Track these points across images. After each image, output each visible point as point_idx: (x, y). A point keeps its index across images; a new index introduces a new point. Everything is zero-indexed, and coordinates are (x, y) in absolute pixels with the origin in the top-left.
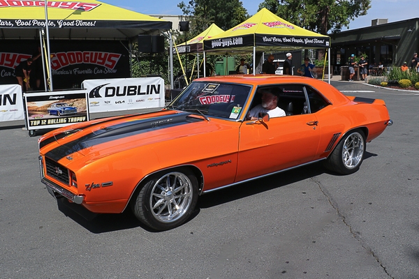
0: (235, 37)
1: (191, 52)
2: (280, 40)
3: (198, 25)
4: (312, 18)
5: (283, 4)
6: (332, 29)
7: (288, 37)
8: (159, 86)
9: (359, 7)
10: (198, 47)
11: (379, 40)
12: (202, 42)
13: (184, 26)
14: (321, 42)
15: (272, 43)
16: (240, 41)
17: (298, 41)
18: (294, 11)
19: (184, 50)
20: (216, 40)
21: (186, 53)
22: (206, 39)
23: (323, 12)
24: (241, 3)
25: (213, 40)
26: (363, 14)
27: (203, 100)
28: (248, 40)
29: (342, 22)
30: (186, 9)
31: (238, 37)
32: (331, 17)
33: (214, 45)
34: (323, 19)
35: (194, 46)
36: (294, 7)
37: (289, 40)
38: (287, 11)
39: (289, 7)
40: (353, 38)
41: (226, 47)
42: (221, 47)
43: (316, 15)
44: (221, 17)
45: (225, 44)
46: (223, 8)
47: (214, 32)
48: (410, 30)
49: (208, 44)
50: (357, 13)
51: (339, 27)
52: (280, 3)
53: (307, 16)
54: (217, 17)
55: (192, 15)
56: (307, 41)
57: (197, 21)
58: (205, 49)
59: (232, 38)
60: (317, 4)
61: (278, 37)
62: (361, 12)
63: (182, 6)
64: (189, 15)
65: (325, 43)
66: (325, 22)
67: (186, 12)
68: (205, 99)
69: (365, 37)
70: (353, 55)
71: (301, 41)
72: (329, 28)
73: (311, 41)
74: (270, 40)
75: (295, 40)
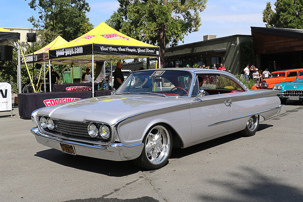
0: (76, 47)
1: (38, 61)
2: (116, 50)
3: (47, 38)
4: (152, 33)
5: (127, 21)
6: (170, 43)
7: (123, 47)
8: (6, 90)
9: (191, 25)
10: (44, 56)
11: (209, 52)
12: (48, 52)
13: (31, 38)
14: (152, 51)
15: (108, 52)
16: (81, 50)
17: (131, 50)
18: (136, 27)
19: (31, 59)
20: (60, 50)
21: (33, 62)
22: (52, 49)
23: (161, 28)
24: (88, 19)
25: (58, 50)
26: (195, 30)
27: (47, 103)
28: (88, 49)
29: (177, 37)
30: (37, 23)
31: (79, 47)
32: (167, 32)
33: (58, 54)
34: (162, 34)
35: (40, 56)
36: (136, 23)
37: (124, 50)
38: (130, 27)
39: (132, 24)
40: (188, 51)
41: (69, 56)
42: (64, 56)
43: (155, 31)
44: (69, 31)
45: (67, 53)
46: (71, 23)
47: (59, 43)
48: (233, 44)
49: (53, 53)
50: (190, 30)
51: (175, 41)
52: (124, 20)
53: (147, 31)
54: (65, 31)
55: (42, 28)
56: (139, 51)
57: (46, 35)
58: (51, 58)
59: (74, 48)
60: (156, 22)
61: (113, 46)
62: (194, 28)
63: (32, 20)
64: (39, 28)
65: (155, 53)
66: (163, 37)
67: (37, 26)
68: (49, 102)
69: (199, 50)
70: (188, 65)
71: (134, 50)
72: (167, 42)
73: (143, 51)
74: (107, 49)
75: (129, 50)
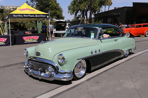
7: (26, 15)
11: (111, 15)
14: (44, 16)
15: (18, 17)
17: (31, 16)
56: (36, 16)
61: (21, 15)
65: (46, 17)
71: (34, 16)
73: (39, 16)
74: (17, 16)
75: (30, 16)
